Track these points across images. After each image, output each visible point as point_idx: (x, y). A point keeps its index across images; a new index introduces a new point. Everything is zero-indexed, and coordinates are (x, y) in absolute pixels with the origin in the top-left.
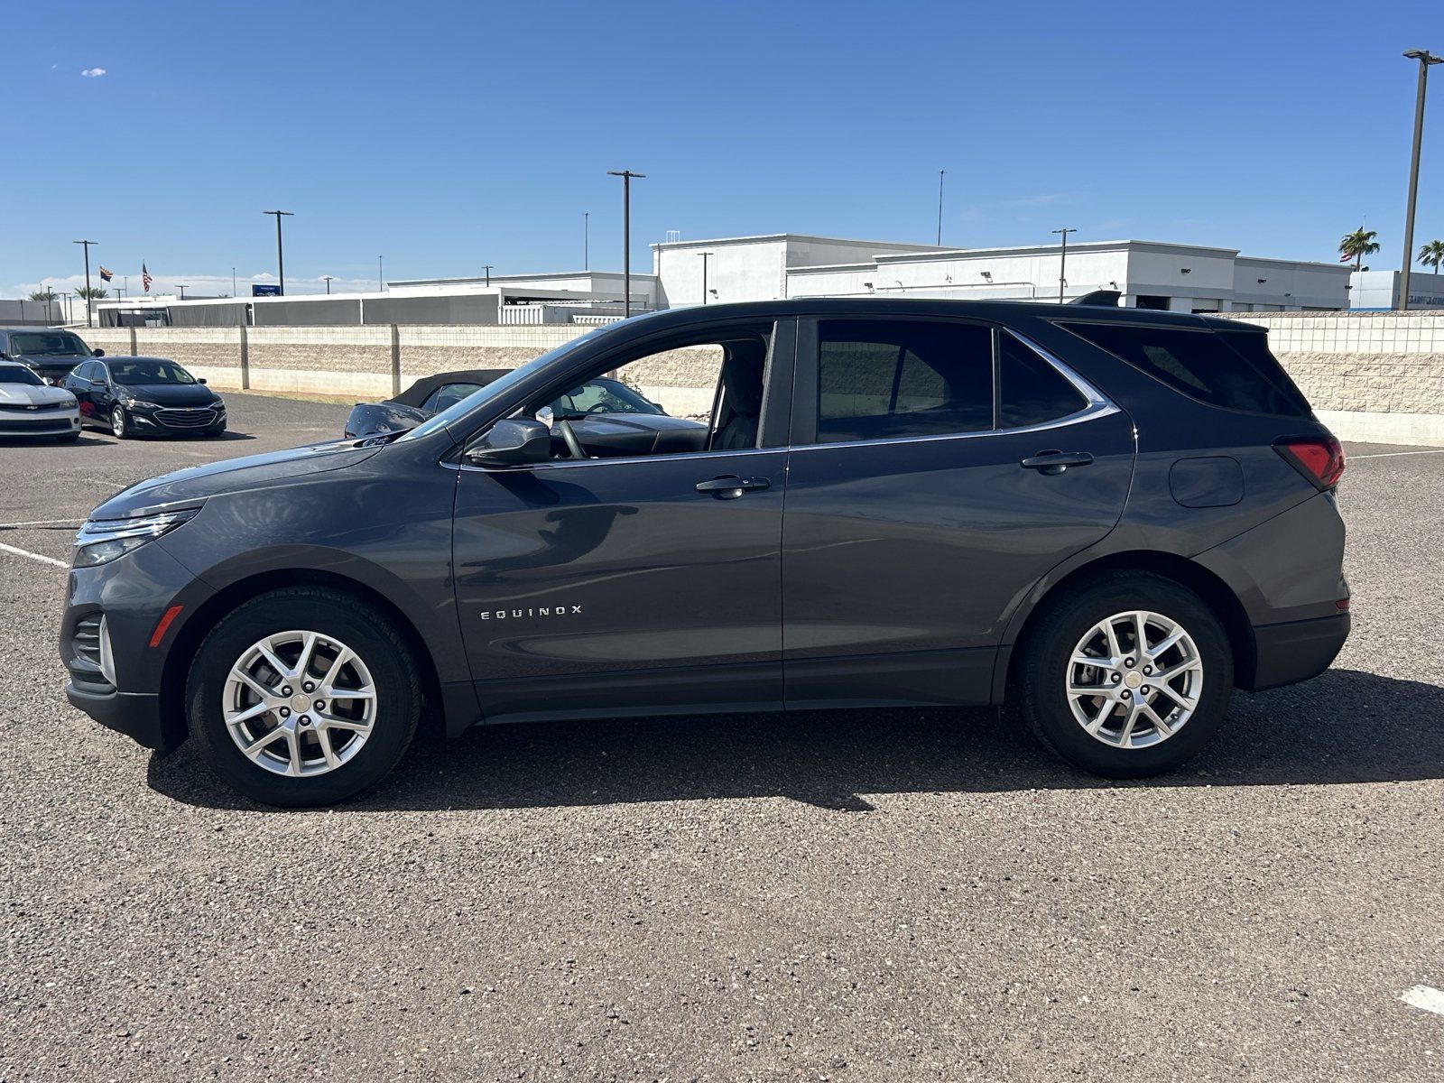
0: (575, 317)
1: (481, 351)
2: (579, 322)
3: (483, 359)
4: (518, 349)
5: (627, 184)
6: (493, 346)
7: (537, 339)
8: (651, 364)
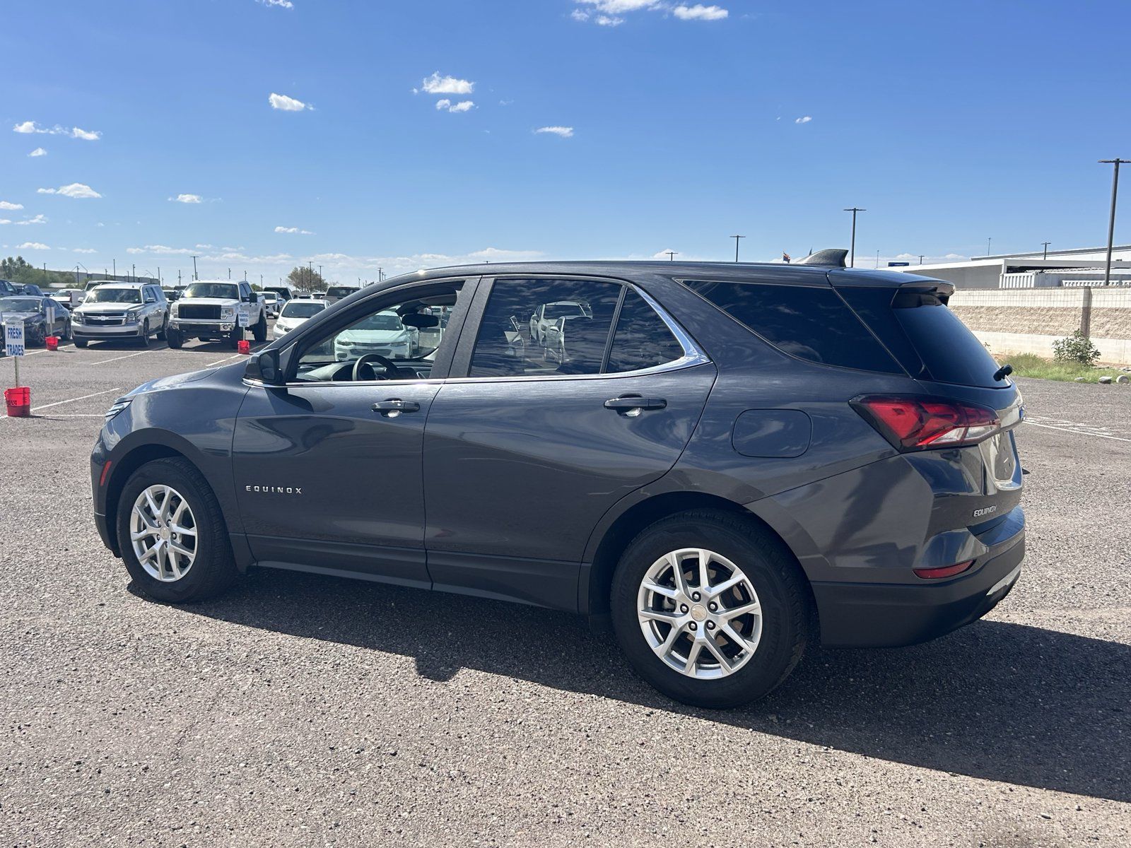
0: (1064, 282)
1: (982, 310)
2: (1067, 285)
3: (984, 316)
4: (1011, 308)
5: (1117, 170)
6: (992, 305)
7: (1027, 300)
8: (1120, 320)
